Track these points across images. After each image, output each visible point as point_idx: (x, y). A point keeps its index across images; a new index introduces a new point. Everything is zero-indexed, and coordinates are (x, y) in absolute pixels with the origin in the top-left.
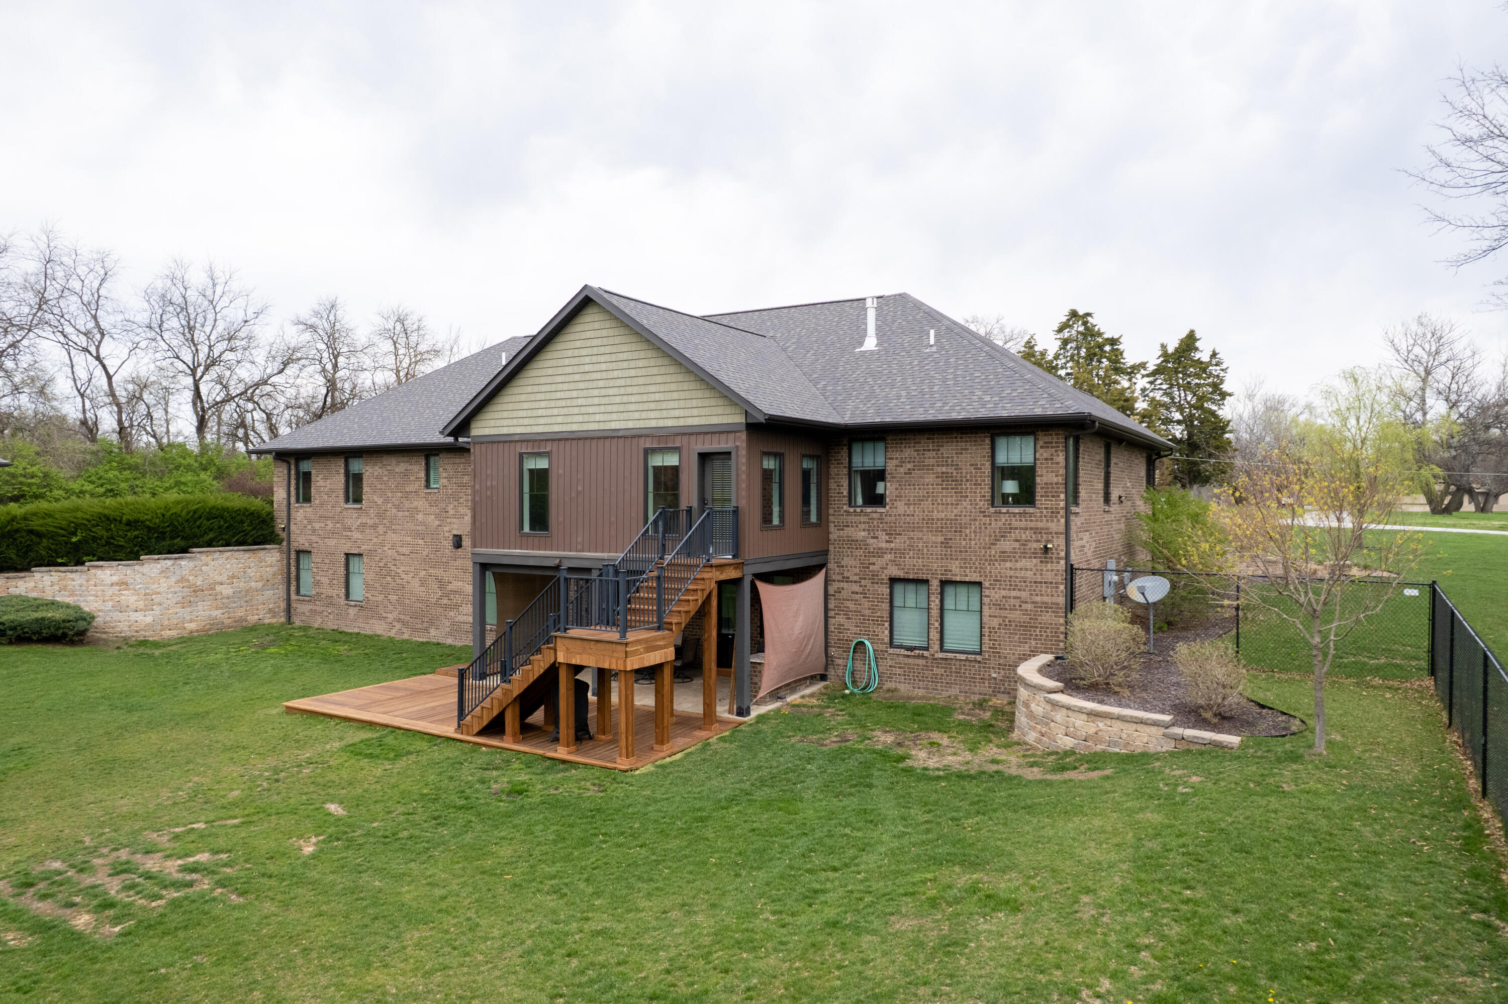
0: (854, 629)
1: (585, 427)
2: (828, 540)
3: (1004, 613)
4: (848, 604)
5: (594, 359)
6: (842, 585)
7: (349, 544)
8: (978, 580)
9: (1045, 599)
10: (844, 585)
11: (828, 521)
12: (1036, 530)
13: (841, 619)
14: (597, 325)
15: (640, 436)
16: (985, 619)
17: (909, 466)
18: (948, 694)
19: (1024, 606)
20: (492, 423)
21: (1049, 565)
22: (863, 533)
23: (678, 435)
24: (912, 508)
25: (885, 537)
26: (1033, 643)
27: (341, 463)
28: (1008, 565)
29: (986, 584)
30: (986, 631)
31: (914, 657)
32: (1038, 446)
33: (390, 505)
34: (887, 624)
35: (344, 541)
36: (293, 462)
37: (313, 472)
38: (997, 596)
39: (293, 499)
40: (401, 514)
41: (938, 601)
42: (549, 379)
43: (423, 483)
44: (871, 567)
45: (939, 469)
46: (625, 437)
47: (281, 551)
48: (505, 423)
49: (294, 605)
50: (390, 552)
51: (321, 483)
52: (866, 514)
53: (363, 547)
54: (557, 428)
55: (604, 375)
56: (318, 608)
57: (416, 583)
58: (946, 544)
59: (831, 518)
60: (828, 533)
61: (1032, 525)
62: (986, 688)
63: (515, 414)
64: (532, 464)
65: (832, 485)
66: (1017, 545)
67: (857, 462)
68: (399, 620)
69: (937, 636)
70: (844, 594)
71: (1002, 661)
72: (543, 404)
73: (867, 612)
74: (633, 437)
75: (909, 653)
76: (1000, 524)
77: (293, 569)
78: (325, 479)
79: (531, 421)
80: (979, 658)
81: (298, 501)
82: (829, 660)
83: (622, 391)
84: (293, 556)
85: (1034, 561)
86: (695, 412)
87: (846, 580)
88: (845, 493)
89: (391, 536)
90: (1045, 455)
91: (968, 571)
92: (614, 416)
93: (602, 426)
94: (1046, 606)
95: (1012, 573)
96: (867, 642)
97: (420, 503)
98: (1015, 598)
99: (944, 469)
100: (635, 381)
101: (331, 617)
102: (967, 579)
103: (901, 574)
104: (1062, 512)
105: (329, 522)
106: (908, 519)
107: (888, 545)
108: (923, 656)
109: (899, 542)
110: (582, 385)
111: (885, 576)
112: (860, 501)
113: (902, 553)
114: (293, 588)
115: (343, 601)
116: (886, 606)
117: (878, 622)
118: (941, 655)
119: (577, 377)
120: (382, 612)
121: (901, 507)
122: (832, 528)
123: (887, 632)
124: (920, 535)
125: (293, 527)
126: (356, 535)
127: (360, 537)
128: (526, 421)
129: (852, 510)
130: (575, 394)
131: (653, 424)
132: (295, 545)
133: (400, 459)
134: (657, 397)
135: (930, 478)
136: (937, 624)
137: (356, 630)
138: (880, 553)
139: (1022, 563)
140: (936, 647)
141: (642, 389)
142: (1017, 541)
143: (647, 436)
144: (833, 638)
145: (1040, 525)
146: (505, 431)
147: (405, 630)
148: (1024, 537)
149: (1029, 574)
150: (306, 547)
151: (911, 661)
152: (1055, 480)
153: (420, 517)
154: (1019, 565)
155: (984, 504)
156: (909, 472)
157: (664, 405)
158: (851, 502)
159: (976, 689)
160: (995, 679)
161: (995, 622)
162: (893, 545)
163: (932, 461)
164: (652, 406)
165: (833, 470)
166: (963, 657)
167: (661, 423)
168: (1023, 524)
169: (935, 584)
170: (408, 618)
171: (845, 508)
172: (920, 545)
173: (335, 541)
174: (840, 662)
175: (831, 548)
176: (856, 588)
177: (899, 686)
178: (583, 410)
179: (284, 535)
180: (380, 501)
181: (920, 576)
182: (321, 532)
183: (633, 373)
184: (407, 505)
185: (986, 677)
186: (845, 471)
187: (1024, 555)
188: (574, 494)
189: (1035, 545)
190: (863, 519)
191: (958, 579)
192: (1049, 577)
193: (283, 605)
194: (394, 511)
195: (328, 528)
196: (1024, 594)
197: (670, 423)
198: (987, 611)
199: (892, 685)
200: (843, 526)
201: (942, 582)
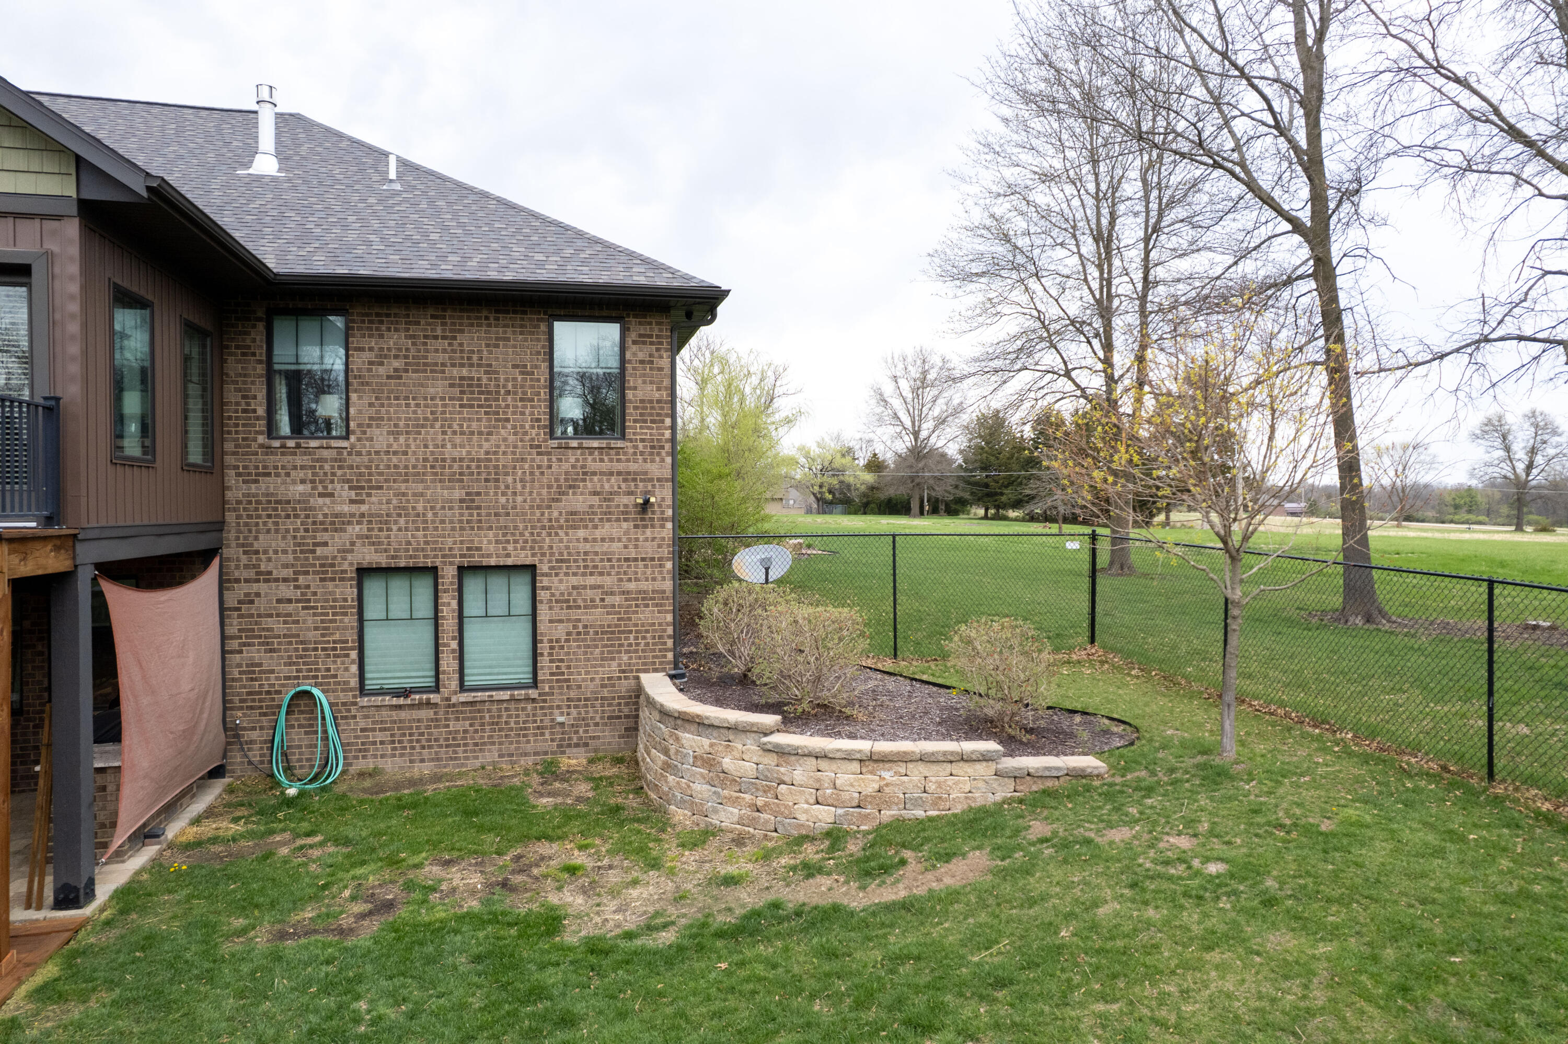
0: (285, 670)
2: (224, 502)
3: (575, 614)
4: (269, 622)
6: (255, 587)
8: (528, 561)
9: (644, 585)
10: (262, 587)
11: (223, 467)
12: (626, 476)
13: (255, 653)
16: (542, 628)
17: (396, 364)
18: (478, 763)
19: (609, 600)
21: (648, 532)
22: (301, 488)
24: (402, 439)
25: (346, 493)
26: (625, 657)
28: (581, 533)
29: (544, 568)
30: (544, 647)
31: (412, 706)
32: (629, 341)
34: (354, 654)
38: (562, 587)
41: (454, 604)
44: (319, 551)
45: (455, 372)
52: (308, 451)
58: (469, 502)
59: (229, 460)
60: (224, 488)
61: (621, 467)
62: (546, 743)
65: (232, 395)
66: (595, 500)
67: (283, 354)
69: (455, 665)
70: (261, 605)
71: (572, 694)
73: (312, 635)
75: (401, 701)
76: (566, 466)
80: (533, 693)
82: (232, 732)
85: (625, 525)
87: (267, 577)
88: (261, 411)
90: (641, 356)
91: (510, 547)
94: (644, 597)
95: (588, 547)
96: (316, 692)
98: (593, 587)
99: (465, 372)
102: (510, 562)
103: (382, 560)
104: (668, 446)
106: (395, 460)
107: (354, 508)
108: (428, 703)
109: (375, 503)
111: (348, 566)
112: (285, 426)
113: (385, 522)
116: (351, 620)
117: (335, 651)
118: (464, 697)
121: (381, 438)
122: (231, 478)
123: (354, 668)
124: (420, 488)
129: (277, 444)
135: (437, 387)
136: (454, 645)
138: (338, 523)
139: (606, 530)
140: (454, 684)
142: (595, 493)
144: (239, 689)
145: (633, 467)
148: (607, 486)
149: (616, 547)
151: (404, 715)
152: (657, 395)
154: (598, 534)
155: (537, 434)
156: (397, 375)
158: (271, 429)
160: (562, 724)
161: (560, 631)
162: (364, 508)
163: (441, 357)
165: (233, 366)
166: (505, 695)
169: (449, 574)
171: (261, 439)
172: (420, 507)
174: (254, 735)
175: (230, 517)
176: (286, 591)
177: (381, 763)
181: (421, 562)
185: (547, 723)
186: (261, 369)
187: (607, 516)
189: (625, 500)
190: (299, 460)
191: (493, 562)
192: (649, 549)
196: (608, 581)
198: (544, 613)
199: (367, 764)
200: (257, 475)
201: (461, 569)
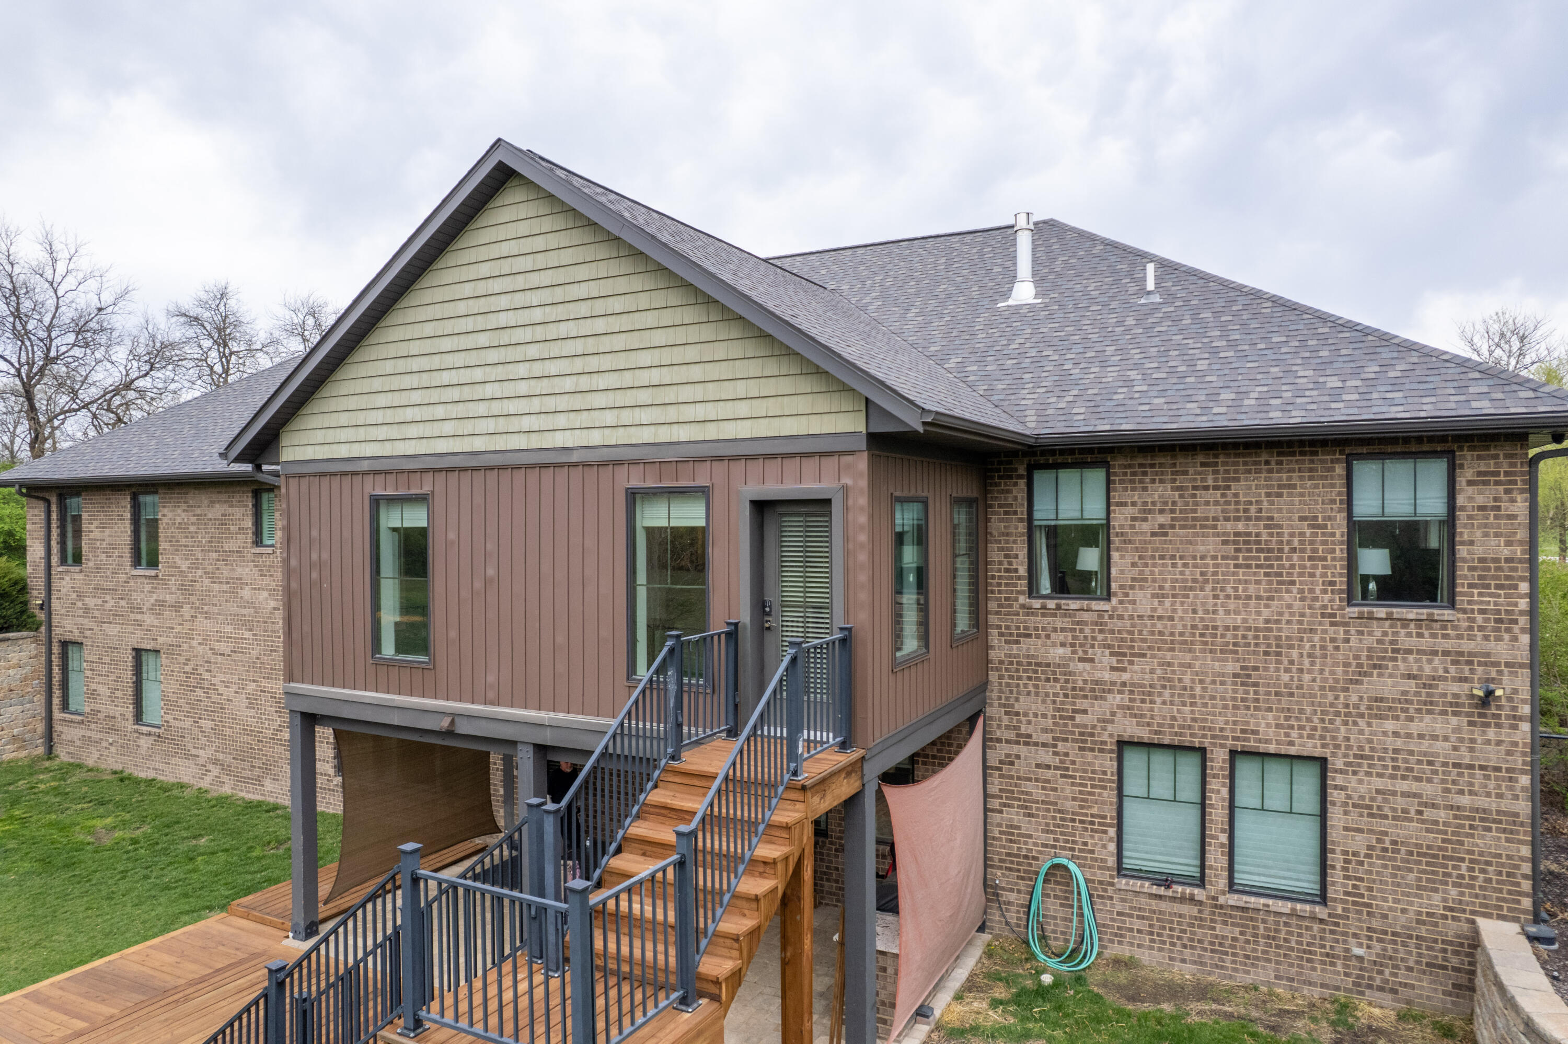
0: (1043, 838)
1: (500, 444)
2: (988, 662)
3: (1378, 825)
4: (1029, 786)
5: (519, 300)
6: (1015, 750)
7: (139, 634)
8: (1318, 752)
9: (1482, 802)
10: (1022, 750)
11: (987, 626)
12: (1457, 657)
13: (1013, 815)
14: (523, 228)
15: (618, 463)
16: (1334, 834)
17: (1162, 519)
18: (1249, 979)
19: (1428, 813)
20: (319, 436)
21: (1491, 733)
22: (1061, 651)
23: (701, 460)
24: (1168, 603)
25: (1105, 659)
26: (1453, 892)
27: (125, 502)
28: (1390, 725)
29: (1338, 763)
30: (1336, 859)
31: (1173, 899)
32: (1461, 481)
33: (200, 572)
34: (1112, 832)
35: (130, 629)
36: (54, 500)
37: (85, 516)
38: (1363, 789)
39: (55, 560)
40: (216, 587)
41: (1225, 792)
42: (427, 347)
43: (250, 537)
44: (1079, 718)
45: (1229, 527)
46: (586, 465)
47: (36, 640)
48: (344, 435)
49: (57, 727)
50: (200, 648)
51: (96, 534)
52: (1068, 613)
53: (161, 640)
54: (442, 447)
55: (540, 333)
56: (92, 735)
57: (241, 702)
58: (1244, 677)
59: (993, 619)
60: (987, 648)
61: (1448, 644)
62: (1337, 974)
63: (361, 418)
64: (392, 519)
65: (995, 555)
66: (1411, 685)
67: (1044, 511)
68: (216, 762)
69: (1223, 861)
70: (1020, 768)
71: (1375, 924)
72: (415, 397)
73: (1070, 805)
74: (602, 464)
75: (1162, 891)
76: (1369, 641)
77: (56, 670)
78: (103, 527)
79: (393, 432)
80: (1321, 912)
81: (63, 561)
82: (990, 890)
83: (578, 365)
84: (56, 650)
85: (1454, 720)
86: (743, 409)
87: (1026, 740)
88: (1023, 571)
89: (202, 624)
90: (1480, 500)
91: (1294, 733)
92: (561, 421)
93: (536, 442)
94: (1485, 818)
95: (1399, 743)
96: (1072, 867)
97: (246, 571)
98: (1405, 795)
99: (1241, 527)
100: (606, 344)
101: (113, 749)
102: (1293, 751)
103: (1144, 734)
104: (1524, 621)
105: (108, 598)
106: (1159, 625)
107: (1115, 676)
108: (1192, 899)
109: (1137, 672)
110: (493, 356)
111: (1109, 735)
112: (1045, 585)
113: (1148, 694)
114: (56, 701)
115: (130, 725)
116: (1110, 795)
117: (1093, 825)
118: (1233, 899)
119: (483, 339)
120: (190, 746)
121: (1144, 601)
122: (994, 638)
123: (1112, 847)
124: (1188, 657)
125: (55, 604)
126: (150, 620)
127: (156, 622)
128: (382, 432)
129: (1037, 604)
130: (478, 374)
131: (646, 436)
132: (57, 632)
133: (215, 497)
134: (655, 376)
135: (1209, 545)
136: (1224, 838)
137: (151, 774)
138: (1098, 691)
139: (1425, 724)
140: (1223, 883)
141: (622, 361)
142: (1410, 677)
143: (632, 462)
144: (999, 848)
145: (1467, 646)
146: (343, 451)
147: (225, 778)
148: (1428, 670)
149: (1441, 747)
150: (75, 636)
151: (1164, 906)
152: (1506, 552)
153: (246, 593)
154: (1415, 728)
155: (1332, 600)
156: (1162, 532)
157: (670, 395)
158: (1033, 590)
159: (1315, 976)
160: (1360, 959)
161: (1359, 843)
162: (1126, 676)
163: (1213, 511)
164: (644, 397)
165: (996, 525)
166: (1285, 907)
167: (664, 435)
168: (1426, 642)
169: (1219, 758)
170: (228, 759)
171: (1023, 599)
172: (1187, 679)
173: (118, 627)
174: (1012, 897)
175: (993, 676)
176: (1045, 756)
177: (1139, 954)
178: (496, 407)
179: (41, 616)
180: (184, 565)
181: (1187, 740)
182: (97, 614)
183: (600, 325)
184: (226, 573)
185: (1339, 950)
186: (1022, 528)
187: (1428, 707)
188: (478, 585)
189: (1455, 688)
190: (1060, 622)
191: (1272, 748)
192: (1493, 756)
193: (41, 728)
194: (207, 582)
195: (108, 606)
196: (1428, 790)
197: (682, 434)
198: (1336, 817)
199: (1124, 951)
200: (1019, 635)
201: (1233, 753)
